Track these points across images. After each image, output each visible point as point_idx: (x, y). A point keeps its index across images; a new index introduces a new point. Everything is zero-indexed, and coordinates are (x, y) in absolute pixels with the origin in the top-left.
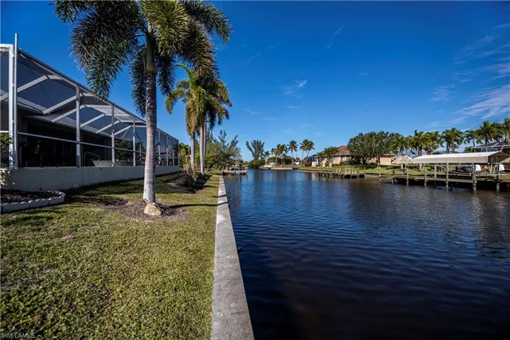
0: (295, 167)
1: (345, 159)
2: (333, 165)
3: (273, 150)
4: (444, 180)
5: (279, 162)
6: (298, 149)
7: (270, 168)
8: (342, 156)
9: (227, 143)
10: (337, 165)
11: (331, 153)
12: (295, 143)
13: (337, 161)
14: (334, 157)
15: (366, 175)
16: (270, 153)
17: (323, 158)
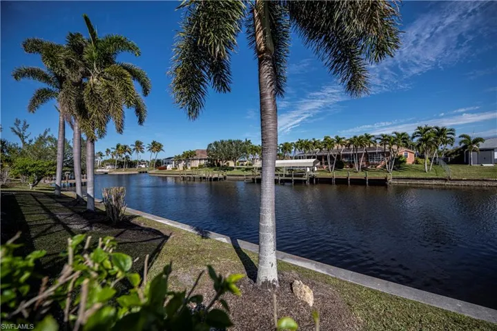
0: (142, 170)
1: (203, 162)
2: (192, 168)
3: (108, 151)
4: (290, 178)
5: (121, 165)
6: (146, 150)
7: (106, 173)
8: (200, 160)
9: (29, 138)
10: (196, 168)
11: (189, 156)
12: (141, 143)
13: (196, 164)
14: (193, 160)
15: (227, 177)
16: (105, 154)
17: (180, 161)
